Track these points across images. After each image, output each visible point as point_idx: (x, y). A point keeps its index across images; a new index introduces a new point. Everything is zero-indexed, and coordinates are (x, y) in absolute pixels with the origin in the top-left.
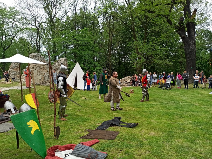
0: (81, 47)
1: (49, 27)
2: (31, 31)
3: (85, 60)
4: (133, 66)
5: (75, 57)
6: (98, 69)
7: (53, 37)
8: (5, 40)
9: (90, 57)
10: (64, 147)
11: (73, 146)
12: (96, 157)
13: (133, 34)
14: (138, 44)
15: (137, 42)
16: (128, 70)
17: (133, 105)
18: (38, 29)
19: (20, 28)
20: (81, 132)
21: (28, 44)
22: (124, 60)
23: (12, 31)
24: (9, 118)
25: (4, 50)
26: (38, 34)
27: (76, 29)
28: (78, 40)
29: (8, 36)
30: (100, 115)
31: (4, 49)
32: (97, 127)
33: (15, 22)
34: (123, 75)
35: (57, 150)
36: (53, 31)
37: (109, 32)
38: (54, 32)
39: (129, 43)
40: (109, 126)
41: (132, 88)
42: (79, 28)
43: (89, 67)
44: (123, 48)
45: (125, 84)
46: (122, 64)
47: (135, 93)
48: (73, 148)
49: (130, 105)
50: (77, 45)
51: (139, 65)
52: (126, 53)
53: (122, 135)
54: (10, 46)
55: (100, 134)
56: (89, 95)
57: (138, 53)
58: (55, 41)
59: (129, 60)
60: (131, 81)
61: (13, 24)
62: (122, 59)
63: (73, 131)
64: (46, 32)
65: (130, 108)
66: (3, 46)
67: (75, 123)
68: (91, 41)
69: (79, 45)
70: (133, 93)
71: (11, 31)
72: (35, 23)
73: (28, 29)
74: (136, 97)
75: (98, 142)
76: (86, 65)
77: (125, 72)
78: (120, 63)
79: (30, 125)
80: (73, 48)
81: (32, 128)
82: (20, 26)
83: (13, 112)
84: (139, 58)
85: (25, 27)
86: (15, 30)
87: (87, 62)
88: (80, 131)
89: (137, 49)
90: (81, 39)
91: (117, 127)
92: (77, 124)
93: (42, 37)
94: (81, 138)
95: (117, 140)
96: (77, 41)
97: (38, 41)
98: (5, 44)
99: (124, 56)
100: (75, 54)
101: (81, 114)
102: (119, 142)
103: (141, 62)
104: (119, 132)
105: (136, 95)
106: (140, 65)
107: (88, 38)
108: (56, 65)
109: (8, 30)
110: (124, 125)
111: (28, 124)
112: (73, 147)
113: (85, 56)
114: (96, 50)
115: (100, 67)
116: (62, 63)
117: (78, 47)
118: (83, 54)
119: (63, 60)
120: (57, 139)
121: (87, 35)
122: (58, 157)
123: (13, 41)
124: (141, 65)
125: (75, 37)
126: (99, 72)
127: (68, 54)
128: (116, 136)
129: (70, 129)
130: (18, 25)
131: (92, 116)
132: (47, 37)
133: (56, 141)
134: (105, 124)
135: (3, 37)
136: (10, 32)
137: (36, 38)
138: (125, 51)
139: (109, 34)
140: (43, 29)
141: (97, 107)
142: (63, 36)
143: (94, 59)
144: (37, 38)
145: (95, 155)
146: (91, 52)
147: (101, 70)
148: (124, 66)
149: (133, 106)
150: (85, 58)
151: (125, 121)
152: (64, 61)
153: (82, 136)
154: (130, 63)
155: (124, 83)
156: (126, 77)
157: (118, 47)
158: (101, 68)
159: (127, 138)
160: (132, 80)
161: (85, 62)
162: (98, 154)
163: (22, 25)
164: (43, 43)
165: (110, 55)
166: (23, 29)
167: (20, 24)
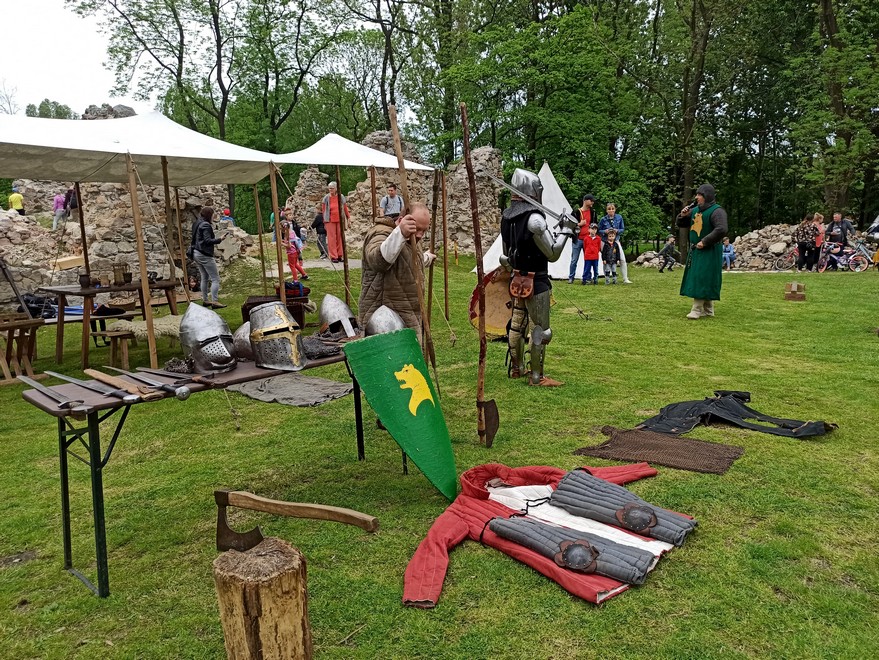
0: (555, 98)
1: (430, 19)
2: (361, 44)
3: (572, 153)
4: (808, 176)
5: (532, 141)
6: (629, 194)
7: (445, 60)
8: (277, 89)
9: (594, 139)
10: (519, 474)
11: (553, 473)
12: (651, 525)
13: (820, 10)
14: (842, 62)
15: (840, 51)
16: (776, 198)
17: (803, 351)
18: (388, 34)
19: (325, 35)
20: (576, 433)
21: (354, 100)
22: (756, 148)
23: (297, 50)
24: (339, 349)
25: (274, 126)
26: (389, 55)
27: (540, 17)
28: (547, 66)
29: (284, 70)
30: (648, 379)
31: (273, 122)
32: (642, 421)
33: (306, 13)
34: (747, 221)
35: (494, 481)
36: (445, 34)
37: (693, 13)
38: (450, 41)
39: (795, 61)
40: (693, 421)
41: (794, 279)
42: (551, 8)
43: (590, 186)
44: (759, 92)
45: (757, 262)
46: (746, 169)
47: (813, 301)
48: (555, 481)
49: (787, 347)
50: (540, 92)
51: (838, 169)
52: (771, 116)
53: (755, 463)
54: (291, 110)
55: (656, 447)
56: (595, 300)
57: (841, 108)
58: (450, 79)
59: (785, 148)
60: (788, 245)
61: (299, 20)
62: (745, 145)
63: (543, 428)
64: (420, 44)
65: (789, 362)
66: (270, 113)
67: (548, 398)
68: (605, 65)
69: (547, 90)
70: (802, 298)
71: (294, 51)
72: (378, 9)
73: (351, 36)
74: (821, 316)
75: (653, 475)
76: (576, 174)
77: (757, 205)
78: (736, 162)
79: (404, 382)
80: (524, 103)
81: (409, 391)
82: (322, 28)
83: (350, 332)
84: (846, 136)
85: (342, 27)
86: (306, 43)
87: (583, 165)
88: (572, 429)
89: (837, 89)
90: (561, 60)
91: (733, 429)
92: (555, 403)
93: (400, 67)
94: (579, 452)
95: (736, 479)
96: (542, 73)
97: (387, 86)
98: (276, 102)
99: (758, 129)
100: (531, 127)
101: (566, 370)
102: (743, 484)
103: (853, 154)
104: (742, 448)
105: (819, 307)
106: (846, 167)
107: (589, 52)
108: (459, 176)
109: (283, 45)
110: (764, 424)
111: (399, 376)
112: (553, 478)
113: (572, 135)
114: (623, 106)
115: (637, 184)
116: (481, 167)
117: (546, 96)
118: (564, 128)
119: (484, 157)
120: (489, 446)
121: (586, 39)
122: (502, 505)
123: (301, 91)
124: (852, 167)
125: (536, 55)
126: (632, 207)
127: (503, 132)
128: (731, 463)
129: (531, 420)
130: (317, 23)
131: (614, 379)
132: (419, 63)
133: (484, 451)
134: (676, 411)
135: (267, 78)
136: (291, 53)
137: (379, 71)
138: (769, 102)
139: (693, 25)
140: (404, 30)
141: (632, 350)
142: (484, 55)
143: (613, 149)
144: (384, 71)
145: (647, 516)
146: (599, 116)
147: (643, 199)
148: (758, 178)
149: (803, 355)
150: (574, 145)
151: (767, 412)
152: (489, 160)
153: (580, 445)
154: (787, 162)
155: (754, 255)
156: (769, 228)
157: (732, 85)
158: (643, 187)
159: (784, 475)
160: (794, 242)
161: (572, 162)
162: (657, 514)
163: (328, 23)
164: (406, 91)
165: (691, 127)
166: (333, 38)
167: (324, 18)
